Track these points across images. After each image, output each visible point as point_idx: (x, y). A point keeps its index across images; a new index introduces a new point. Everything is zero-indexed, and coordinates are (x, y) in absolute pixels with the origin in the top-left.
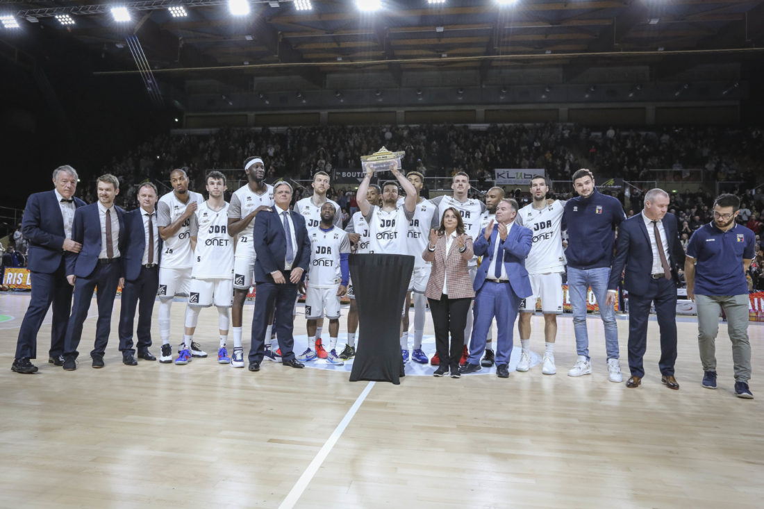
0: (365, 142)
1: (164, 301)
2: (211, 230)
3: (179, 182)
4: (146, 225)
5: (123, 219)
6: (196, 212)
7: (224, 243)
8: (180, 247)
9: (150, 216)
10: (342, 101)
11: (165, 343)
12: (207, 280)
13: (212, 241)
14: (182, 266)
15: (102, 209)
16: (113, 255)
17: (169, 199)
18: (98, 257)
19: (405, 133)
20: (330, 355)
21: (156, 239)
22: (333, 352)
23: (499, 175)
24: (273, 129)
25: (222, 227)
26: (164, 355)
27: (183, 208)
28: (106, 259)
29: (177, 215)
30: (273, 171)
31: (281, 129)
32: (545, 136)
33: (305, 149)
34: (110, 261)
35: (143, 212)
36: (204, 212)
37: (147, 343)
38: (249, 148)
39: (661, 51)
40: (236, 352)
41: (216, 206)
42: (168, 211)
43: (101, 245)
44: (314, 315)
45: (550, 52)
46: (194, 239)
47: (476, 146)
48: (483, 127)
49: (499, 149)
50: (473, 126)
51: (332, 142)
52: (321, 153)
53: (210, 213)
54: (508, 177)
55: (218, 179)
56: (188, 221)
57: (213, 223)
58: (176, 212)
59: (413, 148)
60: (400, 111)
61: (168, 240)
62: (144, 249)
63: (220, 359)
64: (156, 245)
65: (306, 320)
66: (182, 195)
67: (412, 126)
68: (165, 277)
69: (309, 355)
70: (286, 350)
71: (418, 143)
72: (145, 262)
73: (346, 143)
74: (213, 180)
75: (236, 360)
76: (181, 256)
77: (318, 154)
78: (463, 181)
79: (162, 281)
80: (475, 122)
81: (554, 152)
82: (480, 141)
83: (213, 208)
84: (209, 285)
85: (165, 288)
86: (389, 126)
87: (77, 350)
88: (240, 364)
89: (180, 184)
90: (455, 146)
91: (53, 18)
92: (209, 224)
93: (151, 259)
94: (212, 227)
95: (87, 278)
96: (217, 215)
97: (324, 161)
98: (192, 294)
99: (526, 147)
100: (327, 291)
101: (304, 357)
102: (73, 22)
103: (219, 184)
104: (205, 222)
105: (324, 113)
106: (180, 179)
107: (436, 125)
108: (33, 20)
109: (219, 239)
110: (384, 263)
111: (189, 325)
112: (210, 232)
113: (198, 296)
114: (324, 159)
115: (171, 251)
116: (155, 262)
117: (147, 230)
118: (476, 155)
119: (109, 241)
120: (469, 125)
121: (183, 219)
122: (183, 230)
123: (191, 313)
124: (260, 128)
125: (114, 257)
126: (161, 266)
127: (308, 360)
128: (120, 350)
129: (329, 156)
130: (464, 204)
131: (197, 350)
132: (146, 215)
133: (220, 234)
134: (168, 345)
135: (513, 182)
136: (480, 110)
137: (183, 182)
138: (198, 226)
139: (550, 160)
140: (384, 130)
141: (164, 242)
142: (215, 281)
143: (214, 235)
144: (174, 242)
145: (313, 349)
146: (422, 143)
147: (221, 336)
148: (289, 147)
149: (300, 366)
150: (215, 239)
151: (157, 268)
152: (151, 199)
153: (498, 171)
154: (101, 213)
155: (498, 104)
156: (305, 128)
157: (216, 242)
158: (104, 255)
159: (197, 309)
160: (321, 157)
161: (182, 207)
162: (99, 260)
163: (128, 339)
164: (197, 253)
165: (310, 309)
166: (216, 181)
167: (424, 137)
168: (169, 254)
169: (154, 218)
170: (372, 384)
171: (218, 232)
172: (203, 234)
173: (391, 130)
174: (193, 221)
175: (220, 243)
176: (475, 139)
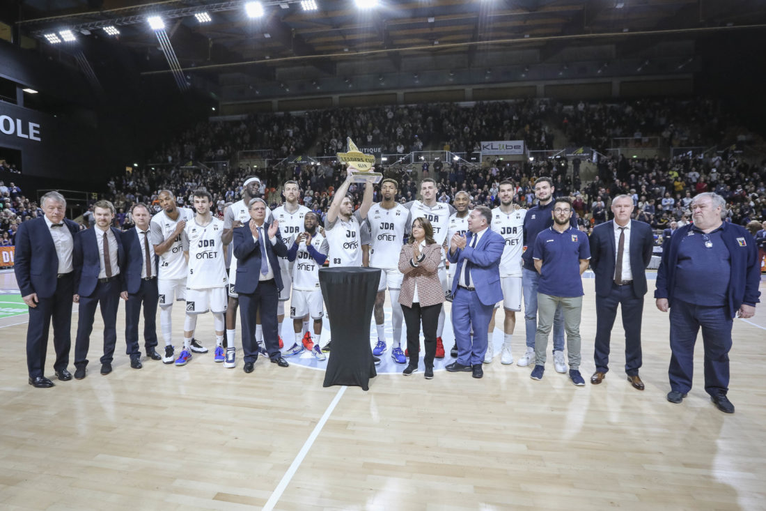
0: (370, 121)
1: (164, 308)
2: (200, 244)
3: (165, 202)
4: (142, 242)
5: (121, 238)
6: (186, 229)
7: (213, 255)
8: (174, 259)
9: (146, 233)
10: (350, 86)
11: (168, 344)
12: (201, 290)
13: (202, 255)
14: (179, 277)
15: (99, 232)
16: (111, 274)
17: (160, 218)
18: (97, 277)
19: (406, 112)
20: (313, 350)
21: (152, 254)
22: (317, 347)
23: (484, 147)
24: (294, 113)
25: (211, 241)
26: (167, 356)
27: (174, 226)
28: (105, 279)
29: (169, 232)
30: (294, 150)
31: (300, 113)
32: (524, 111)
33: (320, 130)
34: (110, 279)
35: (138, 230)
36: (192, 228)
37: (153, 344)
38: (273, 131)
39: (626, 32)
40: (228, 352)
41: (203, 222)
42: (160, 230)
43: (99, 267)
44: (297, 315)
45: (528, 36)
46: (187, 253)
47: (465, 121)
48: (471, 104)
49: (484, 123)
50: (463, 104)
51: (343, 122)
52: (333, 133)
53: (198, 228)
54: (492, 149)
55: (203, 197)
56: (179, 237)
57: (202, 237)
58: (168, 229)
59: (410, 125)
60: (400, 93)
61: (163, 255)
62: (142, 265)
63: (216, 358)
64: (153, 260)
65: (293, 320)
66: (171, 213)
67: (410, 105)
68: (163, 287)
69: (295, 349)
70: (272, 350)
71: (415, 121)
72: (144, 275)
73: (354, 123)
74: (198, 199)
75: (228, 361)
76: (176, 268)
77: (331, 134)
78: (430, 187)
79: (161, 292)
80: (464, 100)
81: (532, 124)
82: (468, 117)
83: (200, 224)
84: (203, 294)
85: (164, 297)
86: (390, 106)
87: (87, 359)
88: (231, 365)
89: (167, 204)
90: (447, 122)
91: (102, 29)
92: (198, 239)
93: (149, 272)
94: (201, 241)
95: (89, 297)
96: (205, 230)
97: (336, 140)
98: (188, 303)
99: (508, 121)
100: (310, 293)
101: (291, 352)
102: (118, 32)
103: (203, 202)
104: (194, 237)
105: (336, 97)
106: (166, 199)
107: (430, 104)
108: (86, 33)
109: (208, 252)
110: (349, 281)
111: (187, 330)
112: (200, 246)
113: (193, 305)
114: (336, 138)
115: (167, 264)
116: (153, 274)
117: (143, 247)
118: (465, 130)
119: (107, 262)
120: (458, 103)
121: (174, 236)
122: (176, 245)
123: (188, 319)
124: (282, 113)
125: (113, 275)
126: (159, 277)
127: (296, 353)
128: (127, 353)
129: (340, 135)
130: (433, 209)
131: (199, 347)
132: (142, 233)
133: (209, 248)
134: (171, 346)
135: (496, 152)
136: (469, 90)
137: (169, 202)
138: (188, 241)
139: (528, 132)
140: (387, 110)
141: (160, 257)
142: (208, 290)
143: (203, 249)
144: (169, 256)
145: (300, 344)
146: (418, 121)
147: (218, 337)
148: (307, 128)
149: (285, 365)
150: (205, 253)
151: (156, 279)
152: (145, 218)
153: (484, 143)
154: (98, 237)
155: (484, 83)
156: (319, 111)
157: (205, 255)
158: (103, 275)
159: (194, 316)
160: (334, 137)
161: (173, 224)
162: (99, 280)
163: (134, 344)
164: (190, 267)
165: (294, 310)
166: (200, 200)
167: (420, 116)
168: (165, 267)
169: (148, 234)
170: (344, 388)
171: (207, 245)
172: (194, 249)
173: (392, 110)
174: (183, 237)
175: (209, 256)
176: (464, 115)
